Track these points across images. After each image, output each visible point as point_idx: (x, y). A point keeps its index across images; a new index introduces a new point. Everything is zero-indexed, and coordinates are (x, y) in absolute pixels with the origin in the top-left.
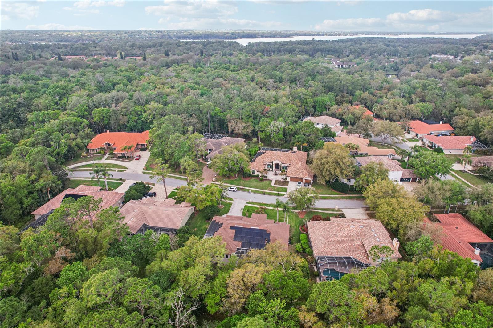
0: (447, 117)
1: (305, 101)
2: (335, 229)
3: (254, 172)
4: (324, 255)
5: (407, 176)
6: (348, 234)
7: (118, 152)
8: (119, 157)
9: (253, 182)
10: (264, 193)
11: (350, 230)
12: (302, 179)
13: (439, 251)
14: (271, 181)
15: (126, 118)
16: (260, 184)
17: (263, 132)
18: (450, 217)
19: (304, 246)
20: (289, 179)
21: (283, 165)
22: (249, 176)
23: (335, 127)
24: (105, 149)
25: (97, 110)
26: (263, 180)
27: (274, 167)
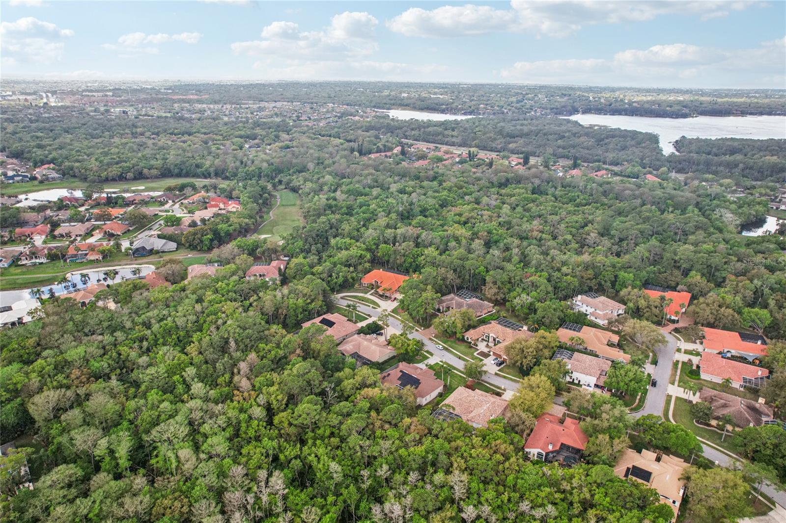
5: (604, 385)
6: (470, 401)
7: (381, 291)
8: (379, 295)
10: (460, 358)
11: (474, 399)
12: (501, 356)
14: (477, 350)
15: (403, 260)
16: (466, 350)
21: (497, 339)
22: (463, 340)
23: (604, 314)
24: (373, 285)
25: (382, 246)
26: (471, 347)
27: (491, 340)
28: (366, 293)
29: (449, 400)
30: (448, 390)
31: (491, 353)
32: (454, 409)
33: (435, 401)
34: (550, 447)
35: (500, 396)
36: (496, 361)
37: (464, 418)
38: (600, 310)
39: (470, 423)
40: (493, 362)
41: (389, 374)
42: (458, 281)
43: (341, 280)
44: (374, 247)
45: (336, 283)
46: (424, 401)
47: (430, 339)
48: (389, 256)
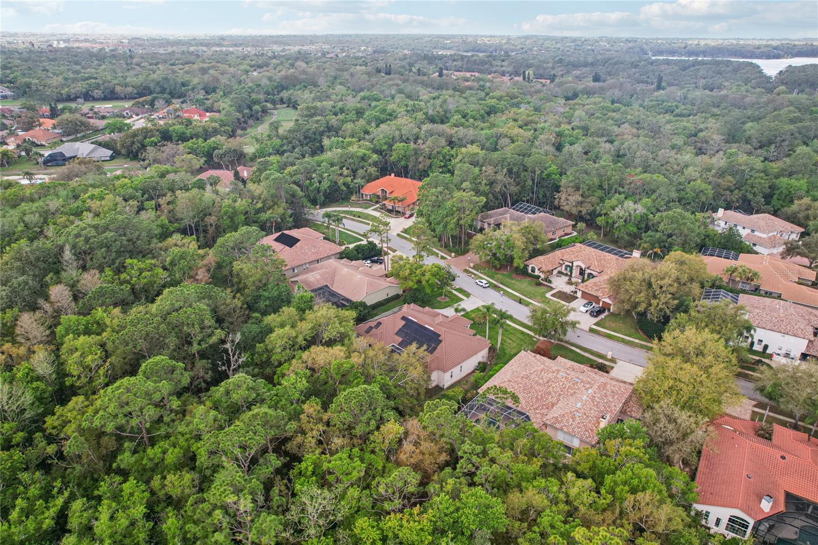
3: (533, 271)
6: (548, 382)
7: (389, 204)
8: (387, 210)
9: (525, 284)
10: (520, 301)
11: (556, 378)
12: (598, 298)
14: (551, 289)
15: (428, 162)
16: (531, 288)
21: (588, 271)
22: (523, 272)
23: (770, 238)
24: (378, 197)
25: (399, 145)
26: (540, 284)
27: (576, 272)
28: (367, 208)
29: (501, 378)
30: (498, 357)
31: (579, 294)
32: (515, 398)
33: (472, 379)
34: (766, 506)
35: (607, 372)
36: (589, 308)
37: (536, 421)
38: (761, 231)
39: (549, 431)
40: (584, 309)
41: (380, 324)
42: (514, 189)
43: (325, 185)
44: (385, 147)
45: (318, 190)
46: (446, 379)
47: (466, 271)
48: (408, 160)
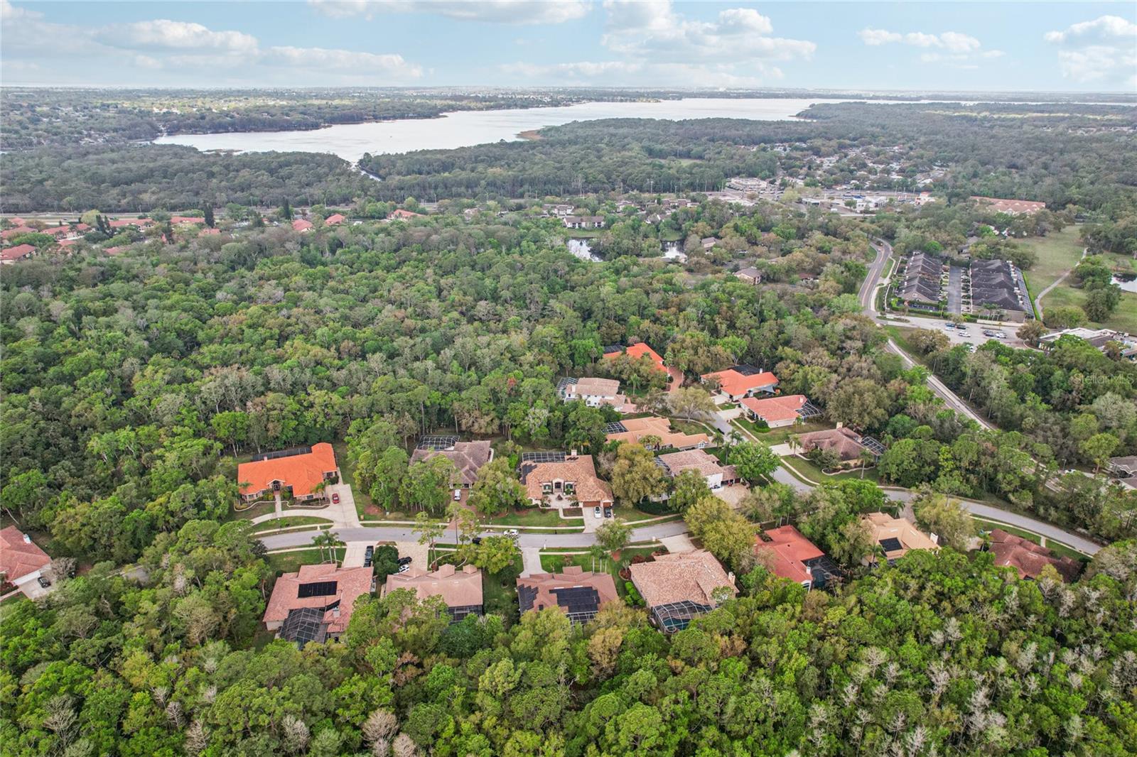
0: (768, 357)
1: (556, 349)
2: (665, 572)
3: (530, 502)
4: (661, 603)
5: (729, 478)
6: (680, 575)
7: (300, 495)
8: (304, 503)
9: (534, 516)
12: (599, 502)
13: (773, 581)
14: (556, 510)
16: (544, 518)
17: (519, 428)
18: (782, 532)
19: (635, 598)
20: (581, 505)
21: (566, 484)
22: (525, 507)
23: (617, 399)
26: (545, 511)
27: (554, 488)
28: (272, 510)
36: (601, 512)
38: (610, 396)
